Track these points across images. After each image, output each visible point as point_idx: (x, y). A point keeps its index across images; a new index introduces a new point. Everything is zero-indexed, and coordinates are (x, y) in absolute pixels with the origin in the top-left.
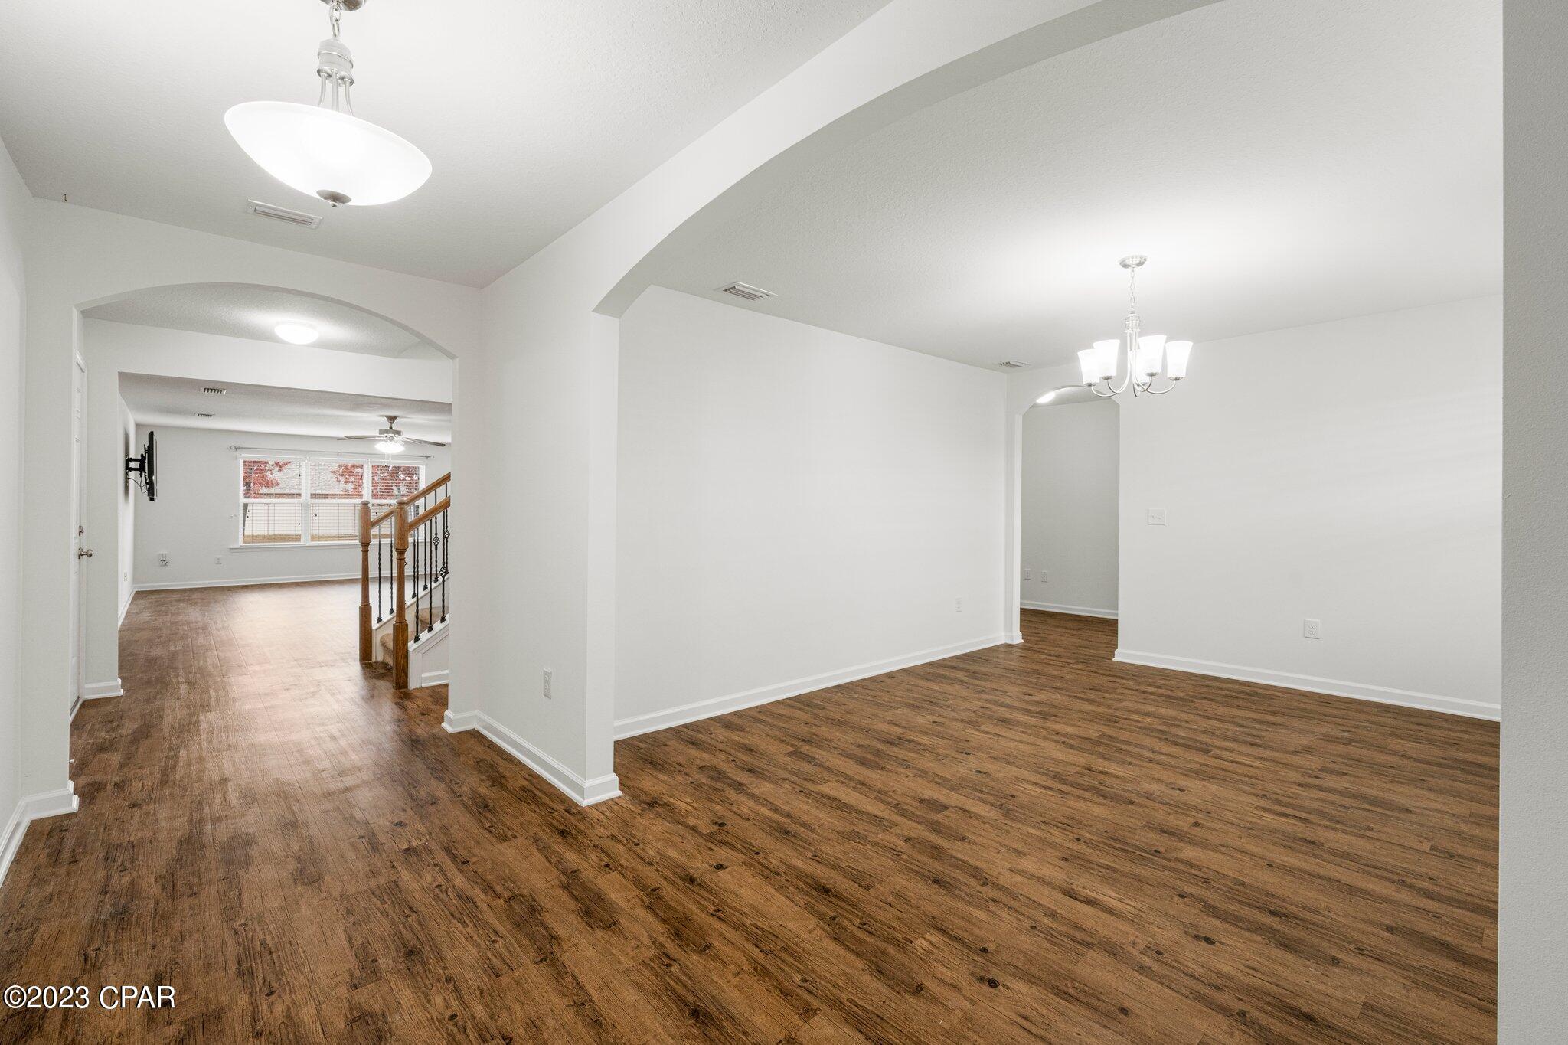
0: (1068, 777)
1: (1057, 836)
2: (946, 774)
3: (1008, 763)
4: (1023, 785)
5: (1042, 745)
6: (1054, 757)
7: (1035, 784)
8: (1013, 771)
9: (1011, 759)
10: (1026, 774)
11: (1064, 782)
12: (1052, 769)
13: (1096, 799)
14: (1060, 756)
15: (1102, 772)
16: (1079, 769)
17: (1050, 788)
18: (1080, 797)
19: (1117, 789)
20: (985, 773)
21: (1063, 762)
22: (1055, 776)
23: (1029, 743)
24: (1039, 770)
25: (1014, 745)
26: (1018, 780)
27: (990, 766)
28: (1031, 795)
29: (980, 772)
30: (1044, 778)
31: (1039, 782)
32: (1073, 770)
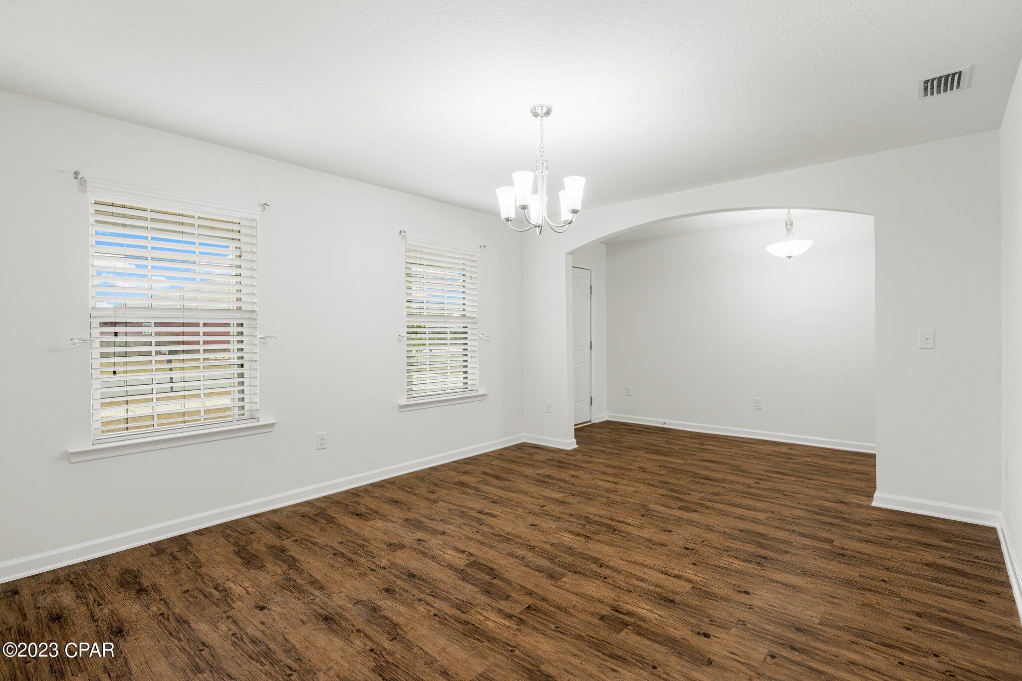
0: (606, 530)
1: (618, 499)
2: (692, 529)
3: (650, 541)
4: (637, 523)
5: (622, 562)
6: (613, 548)
7: (629, 524)
8: (646, 534)
9: (648, 544)
10: (635, 532)
11: (609, 526)
12: (616, 536)
13: (591, 516)
14: (607, 549)
15: (579, 535)
16: (596, 537)
17: (619, 522)
18: (602, 517)
19: (574, 522)
20: (665, 531)
21: (606, 544)
22: (615, 530)
23: (635, 563)
24: (627, 536)
25: (649, 561)
26: (640, 527)
27: (664, 537)
28: (631, 517)
29: (669, 531)
30: (623, 529)
31: (626, 526)
32: (601, 537)
